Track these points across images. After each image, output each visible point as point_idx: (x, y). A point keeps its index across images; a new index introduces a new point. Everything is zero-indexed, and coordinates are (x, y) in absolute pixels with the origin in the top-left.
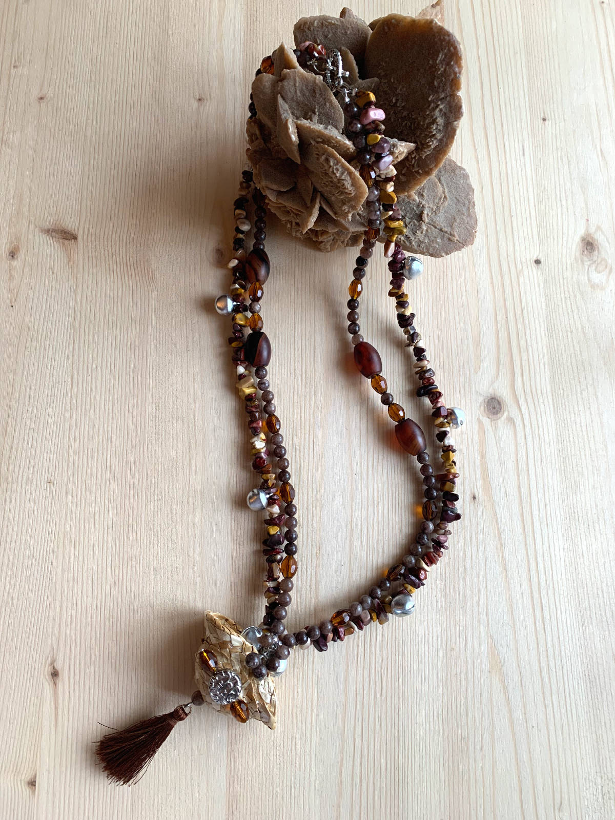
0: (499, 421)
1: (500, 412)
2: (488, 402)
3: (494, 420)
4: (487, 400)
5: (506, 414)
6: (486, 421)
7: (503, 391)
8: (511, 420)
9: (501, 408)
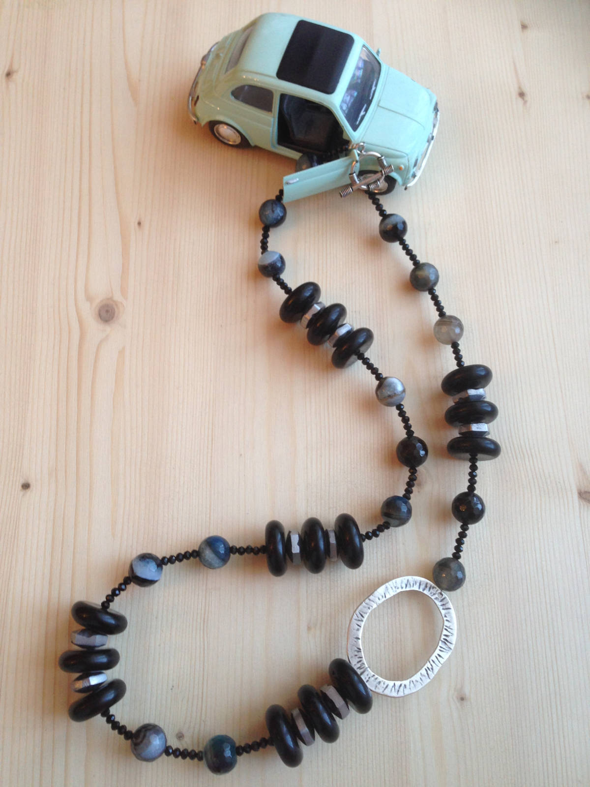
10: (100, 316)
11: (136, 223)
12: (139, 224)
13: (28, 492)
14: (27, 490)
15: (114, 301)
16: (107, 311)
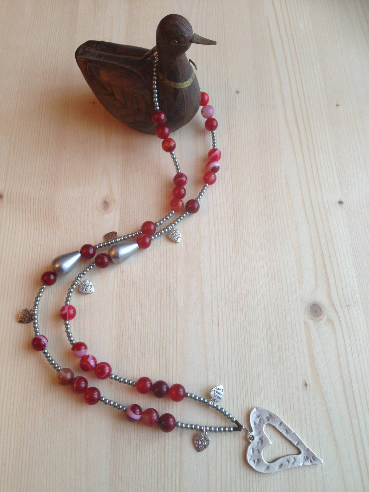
0: (321, 322)
1: (321, 314)
2: (311, 307)
3: (317, 321)
4: (310, 306)
5: (326, 316)
6: (311, 322)
7: (322, 298)
8: (330, 321)
9: (321, 312)
10: (320, 308)
11: (308, 384)
12: (306, 385)
13: (338, 200)
14: (339, 201)
15: (312, 320)
16: (316, 312)
